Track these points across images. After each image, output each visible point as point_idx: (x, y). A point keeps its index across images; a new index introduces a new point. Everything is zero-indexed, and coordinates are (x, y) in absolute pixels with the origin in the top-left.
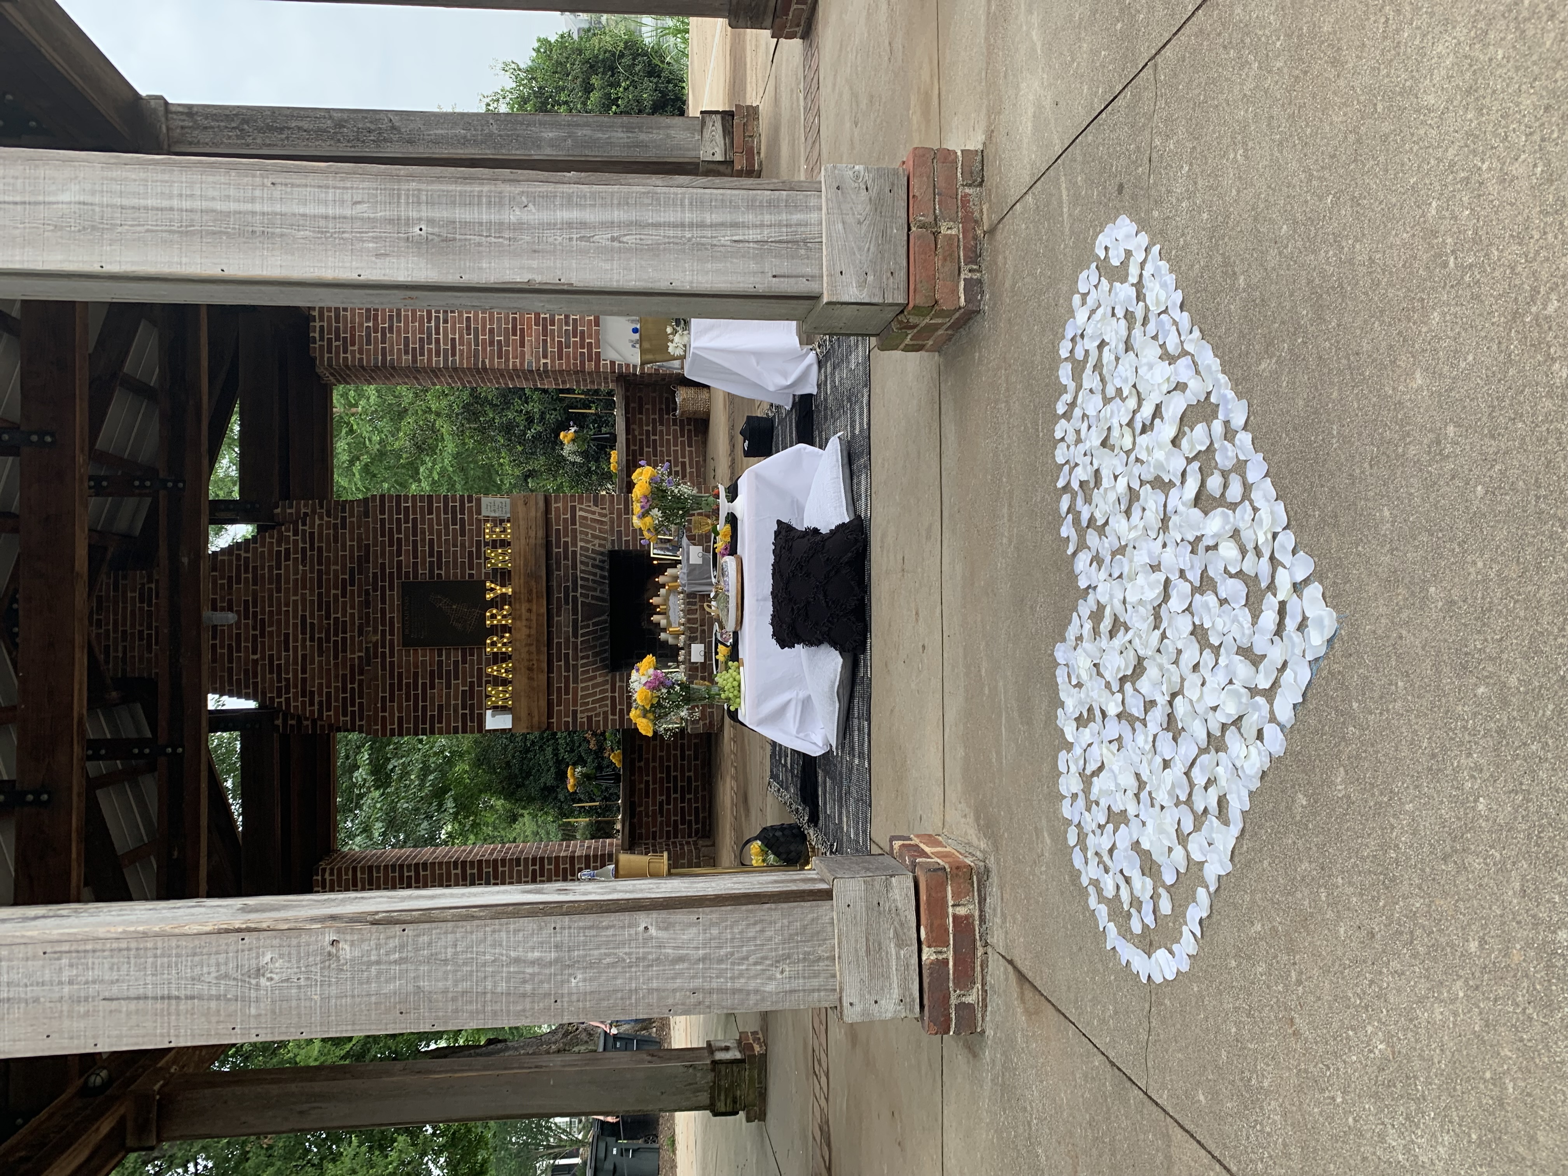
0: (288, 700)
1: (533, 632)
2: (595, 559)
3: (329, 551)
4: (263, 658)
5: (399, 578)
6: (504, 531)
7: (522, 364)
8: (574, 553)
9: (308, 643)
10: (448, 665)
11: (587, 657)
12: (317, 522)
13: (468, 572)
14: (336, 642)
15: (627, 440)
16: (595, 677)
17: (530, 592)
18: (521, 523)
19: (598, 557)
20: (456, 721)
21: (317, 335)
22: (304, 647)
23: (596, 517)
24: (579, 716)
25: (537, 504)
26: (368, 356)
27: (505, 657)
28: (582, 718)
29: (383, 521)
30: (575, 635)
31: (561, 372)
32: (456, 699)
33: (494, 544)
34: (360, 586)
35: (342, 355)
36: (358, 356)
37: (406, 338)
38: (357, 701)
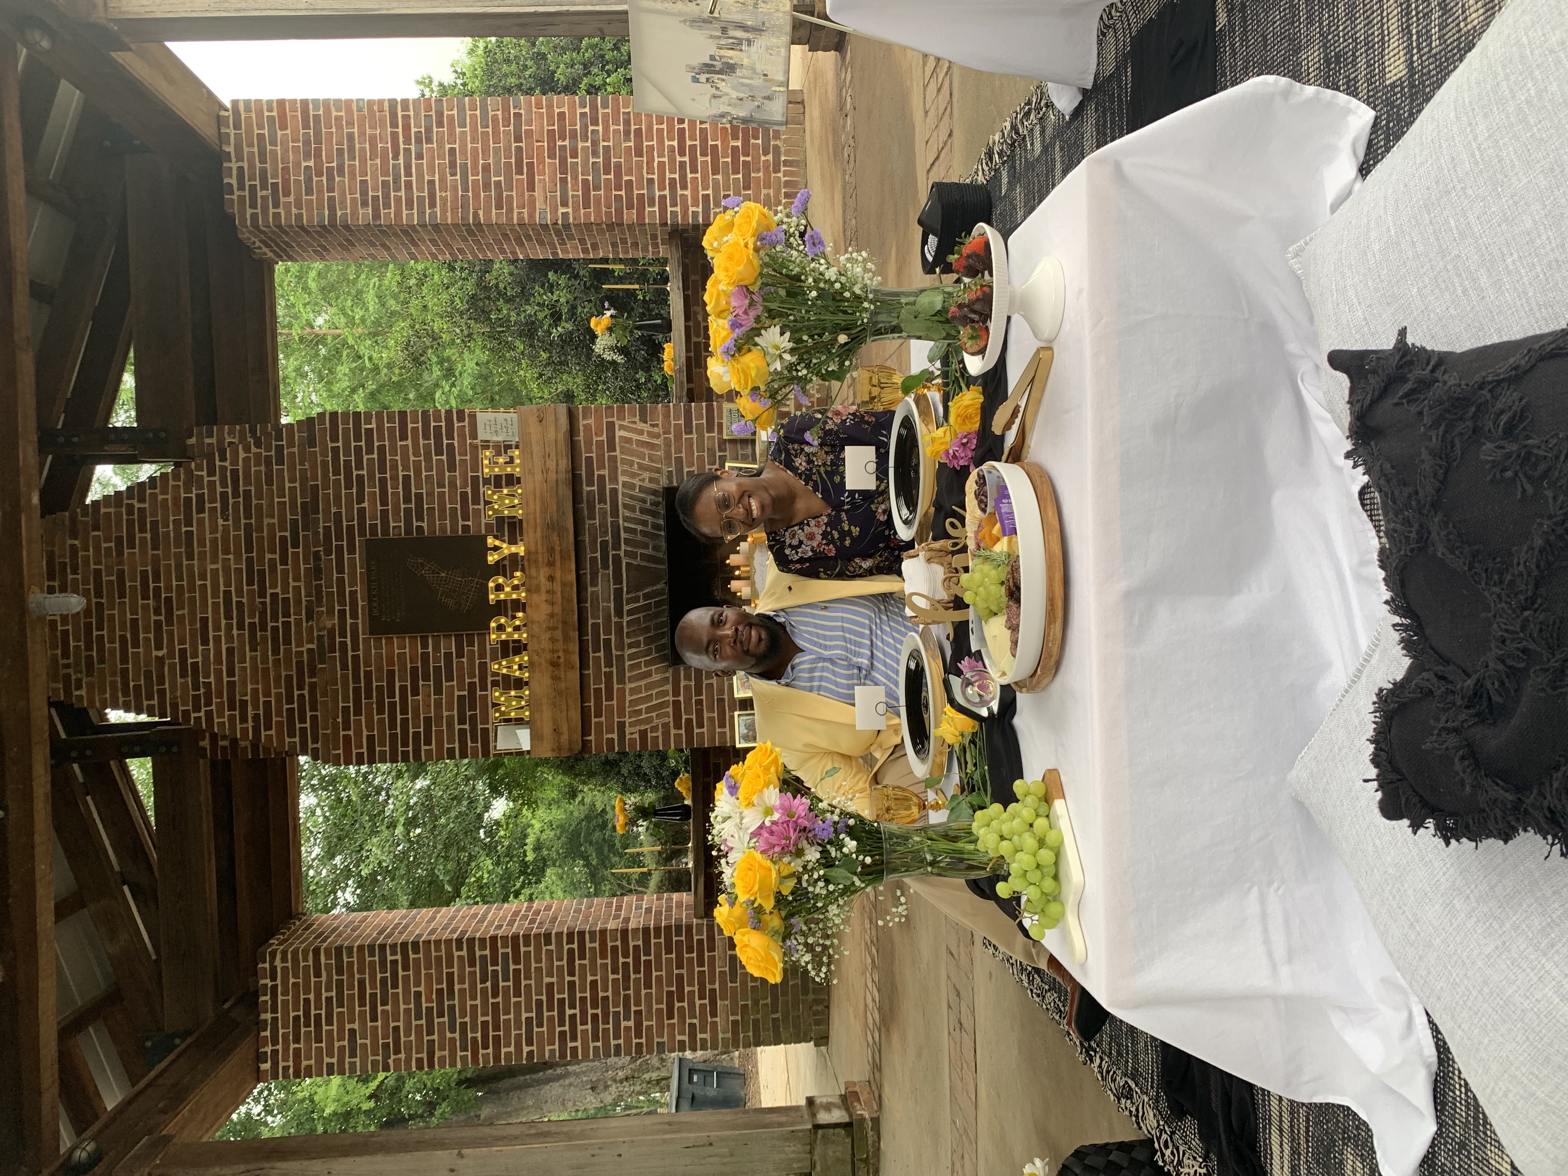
0: (209, 714)
1: (558, 609)
2: (644, 501)
3: (259, 496)
4: (171, 655)
5: (362, 533)
6: (511, 461)
7: (532, 215)
8: (614, 492)
9: (235, 632)
10: (437, 660)
11: (637, 644)
12: (242, 455)
13: (461, 523)
14: (275, 629)
15: (687, 329)
16: (648, 674)
17: (551, 551)
18: (536, 449)
19: (649, 498)
20: (451, 740)
21: (234, 181)
22: (230, 638)
23: (645, 438)
24: (627, 731)
25: (556, 420)
26: (310, 210)
27: (519, 648)
28: (632, 733)
29: (336, 450)
30: (619, 613)
31: (588, 225)
32: (450, 708)
33: (498, 482)
34: (306, 547)
35: (272, 210)
36: (294, 211)
37: (364, 183)
38: (309, 714)
